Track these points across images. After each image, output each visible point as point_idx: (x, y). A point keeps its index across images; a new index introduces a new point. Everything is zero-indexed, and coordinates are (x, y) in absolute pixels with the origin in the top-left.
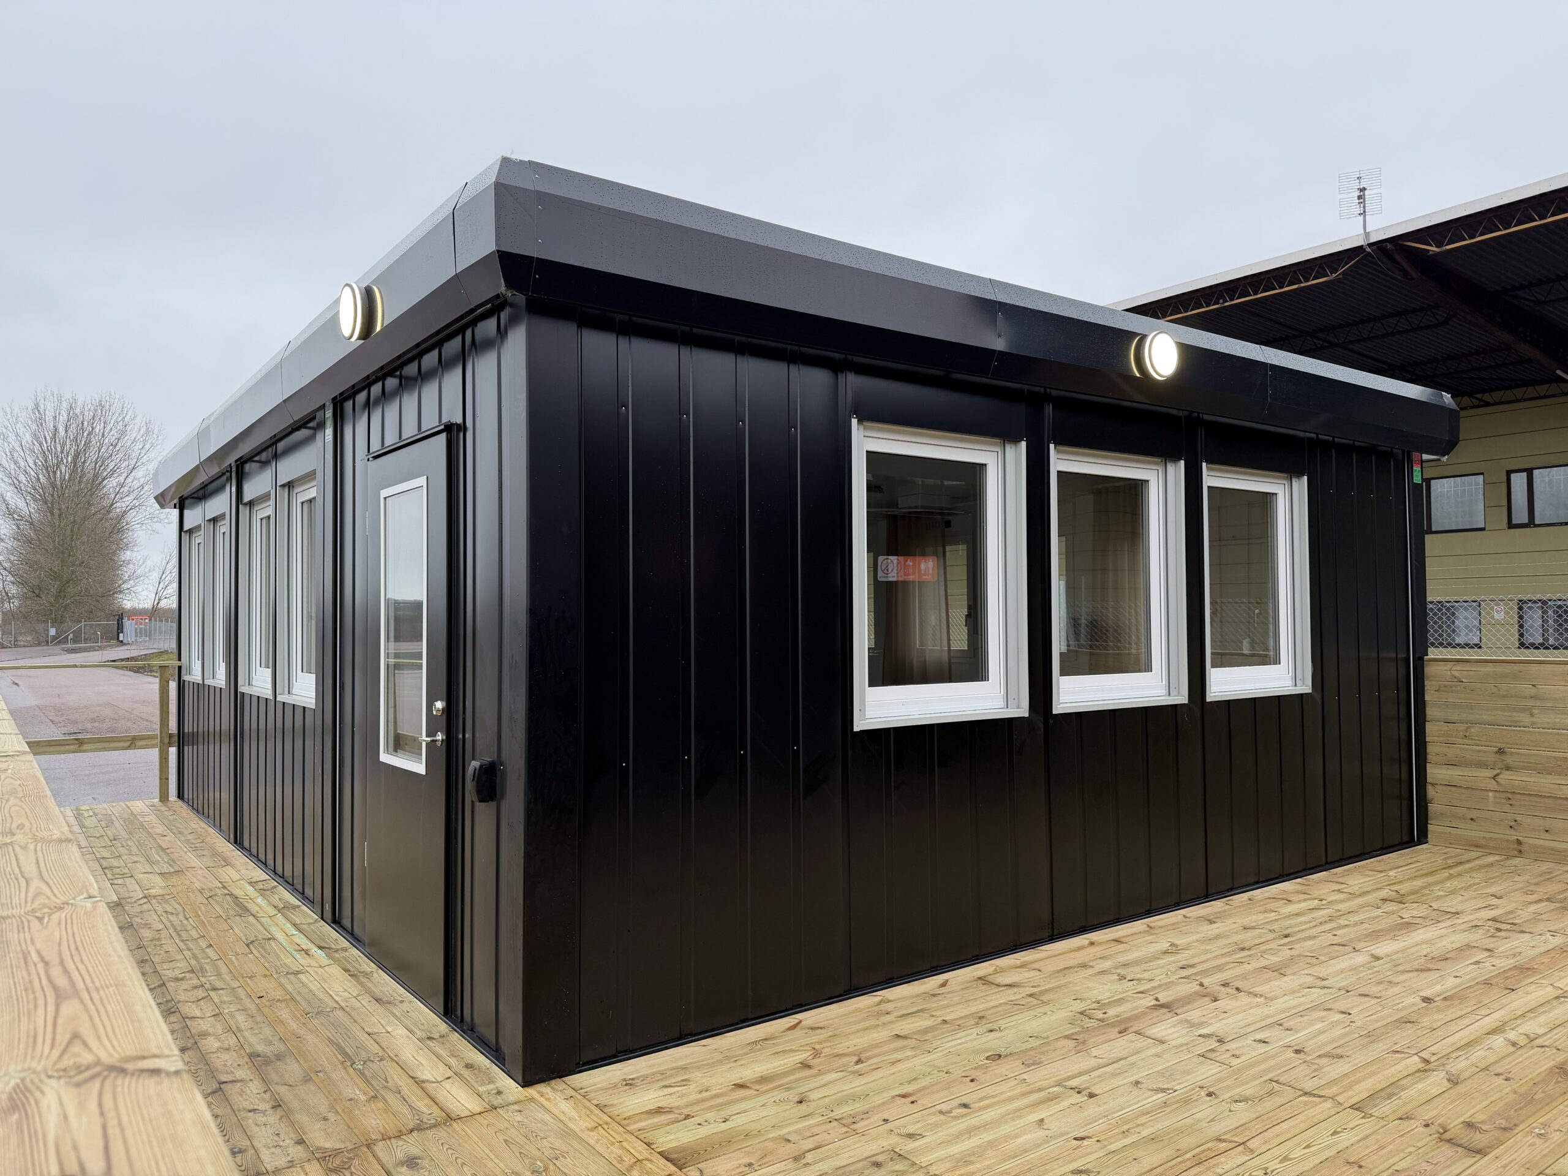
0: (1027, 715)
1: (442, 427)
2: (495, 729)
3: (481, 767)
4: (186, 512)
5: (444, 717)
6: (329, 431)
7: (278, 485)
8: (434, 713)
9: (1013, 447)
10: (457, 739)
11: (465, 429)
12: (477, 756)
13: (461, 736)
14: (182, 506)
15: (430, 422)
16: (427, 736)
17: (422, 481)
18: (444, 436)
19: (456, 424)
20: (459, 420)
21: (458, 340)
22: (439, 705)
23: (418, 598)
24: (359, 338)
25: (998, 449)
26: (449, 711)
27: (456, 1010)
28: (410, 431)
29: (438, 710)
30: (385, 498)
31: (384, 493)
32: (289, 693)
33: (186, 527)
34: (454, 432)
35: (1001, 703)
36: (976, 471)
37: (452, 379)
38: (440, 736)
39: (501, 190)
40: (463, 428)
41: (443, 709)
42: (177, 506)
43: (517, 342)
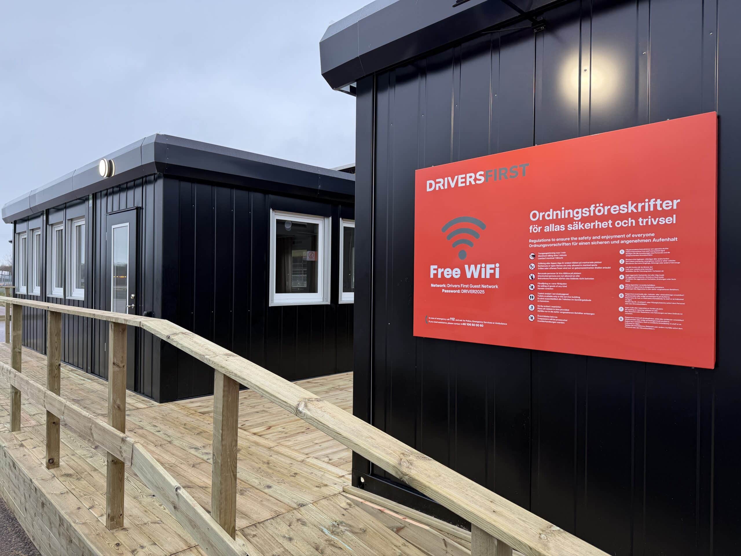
0: (329, 304)
1: (135, 208)
2: (152, 302)
3: (147, 313)
4: (17, 225)
5: (135, 299)
6: (91, 202)
7: (67, 219)
8: (131, 298)
9: (327, 219)
10: (139, 306)
11: (143, 209)
12: (146, 310)
13: (140, 306)
14: (15, 223)
15: (130, 205)
16: (129, 305)
17: (128, 224)
18: (135, 210)
19: (140, 207)
20: (141, 206)
21: (141, 180)
22: (133, 295)
23: (126, 263)
24: (106, 177)
25: (323, 219)
26: (136, 297)
27: (138, 389)
28: (123, 207)
29: (133, 297)
30: (113, 229)
31: (113, 227)
32: (71, 296)
33: (17, 232)
34: (139, 210)
35: (321, 300)
36: (316, 226)
37: (139, 191)
38: (133, 305)
39: (156, 144)
40: (142, 208)
41: (134, 297)
42: (13, 223)
43: (160, 183)
